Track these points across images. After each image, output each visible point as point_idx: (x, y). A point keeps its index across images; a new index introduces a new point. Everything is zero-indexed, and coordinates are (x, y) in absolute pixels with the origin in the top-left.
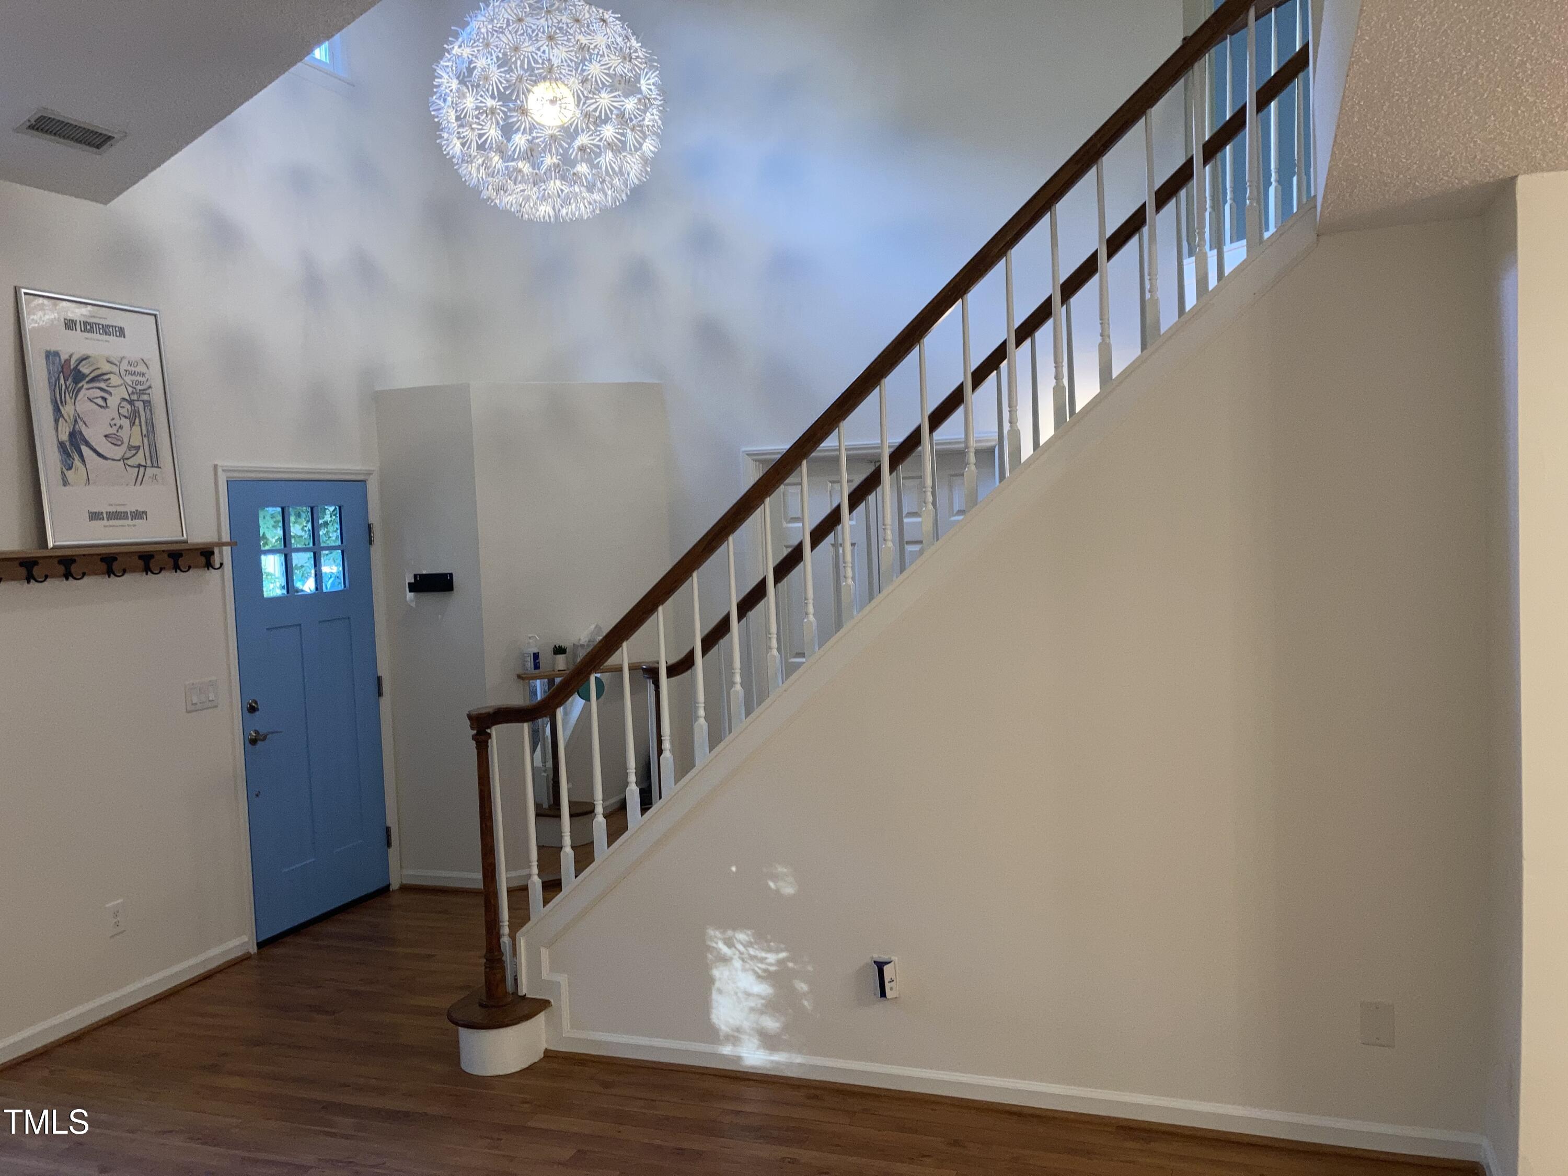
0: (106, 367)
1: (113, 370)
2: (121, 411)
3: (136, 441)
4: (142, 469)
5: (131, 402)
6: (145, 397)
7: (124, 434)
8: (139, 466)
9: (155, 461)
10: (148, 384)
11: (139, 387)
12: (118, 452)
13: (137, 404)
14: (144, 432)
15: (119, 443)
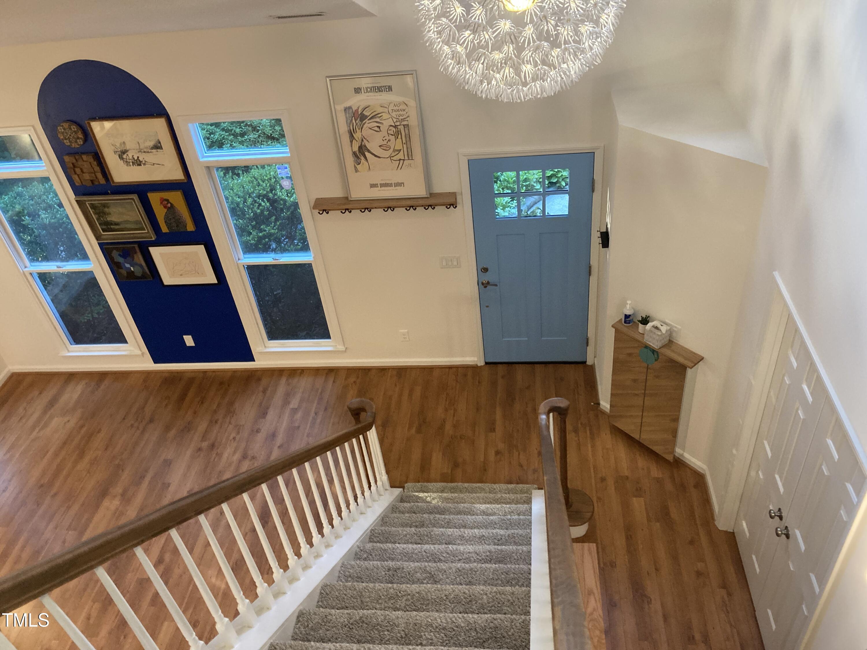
0: (380, 110)
1: (384, 111)
2: (389, 132)
3: (399, 146)
4: (402, 161)
5: (395, 127)
6: (405, 123)
7: (392, 144)
8: (400, 160)
9: (410, 156)
10: (407, 116)
11: (401, 118)
12: (387, 154)
13: (399, 127)
14: (404, 141)
15: (388, 149)
